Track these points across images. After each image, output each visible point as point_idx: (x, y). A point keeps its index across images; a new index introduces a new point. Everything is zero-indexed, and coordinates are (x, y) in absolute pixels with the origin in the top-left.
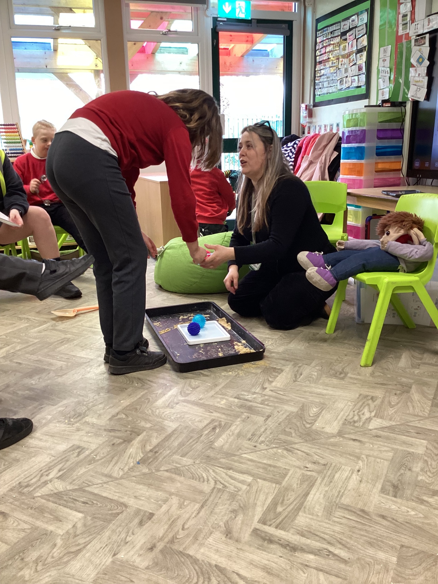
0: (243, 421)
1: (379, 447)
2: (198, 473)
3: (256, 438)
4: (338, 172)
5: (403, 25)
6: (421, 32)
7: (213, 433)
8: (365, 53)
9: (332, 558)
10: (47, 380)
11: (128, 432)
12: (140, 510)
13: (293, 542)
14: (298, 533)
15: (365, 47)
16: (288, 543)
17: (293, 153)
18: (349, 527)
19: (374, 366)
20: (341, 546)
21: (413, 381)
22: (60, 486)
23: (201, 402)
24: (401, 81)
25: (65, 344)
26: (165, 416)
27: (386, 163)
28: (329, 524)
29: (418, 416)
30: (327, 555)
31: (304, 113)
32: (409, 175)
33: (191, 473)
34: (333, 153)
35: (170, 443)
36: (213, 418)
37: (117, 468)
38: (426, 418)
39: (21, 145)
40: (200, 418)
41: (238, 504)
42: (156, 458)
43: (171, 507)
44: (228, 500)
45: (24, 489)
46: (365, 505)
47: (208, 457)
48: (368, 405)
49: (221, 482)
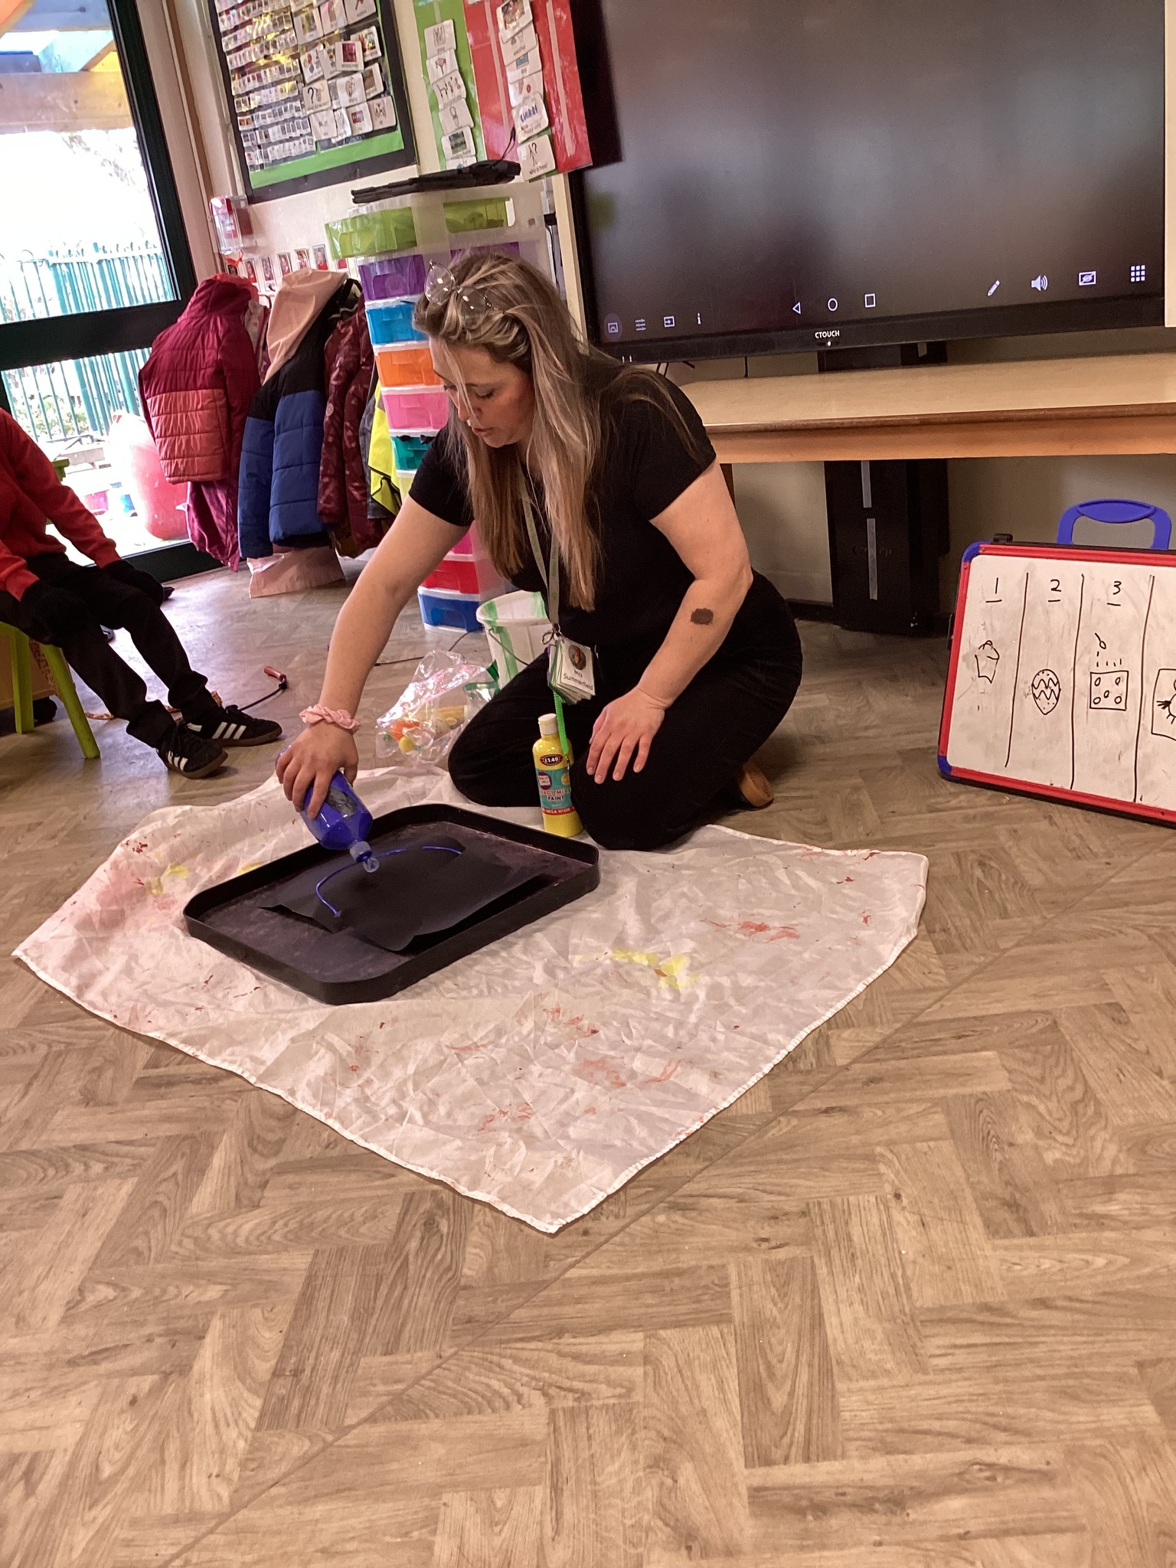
1: (898, 1110)
2: (473, 1385)
7: (436, 1238)
9: (1009, 1482)
13: (880, 1482)
14: (874, 1449)
15: (372, 15)
16: (868, 1492)
18: (984, 1369)
20: (1002, 1436)
28: (930, 1382)
30: (988, 1479)
31: (224, 224)
33: (455, 1396)
35: (321, 1324)
36: (403, 1190)
38: (950, 989)
40: (367, 1205)
41: (653, 1434)
42: (308, 1392)
43: (460, 1534)
44: (619, 1432)
46: (978, 1286)
47: (469, 1321)
49: (560, 1388)
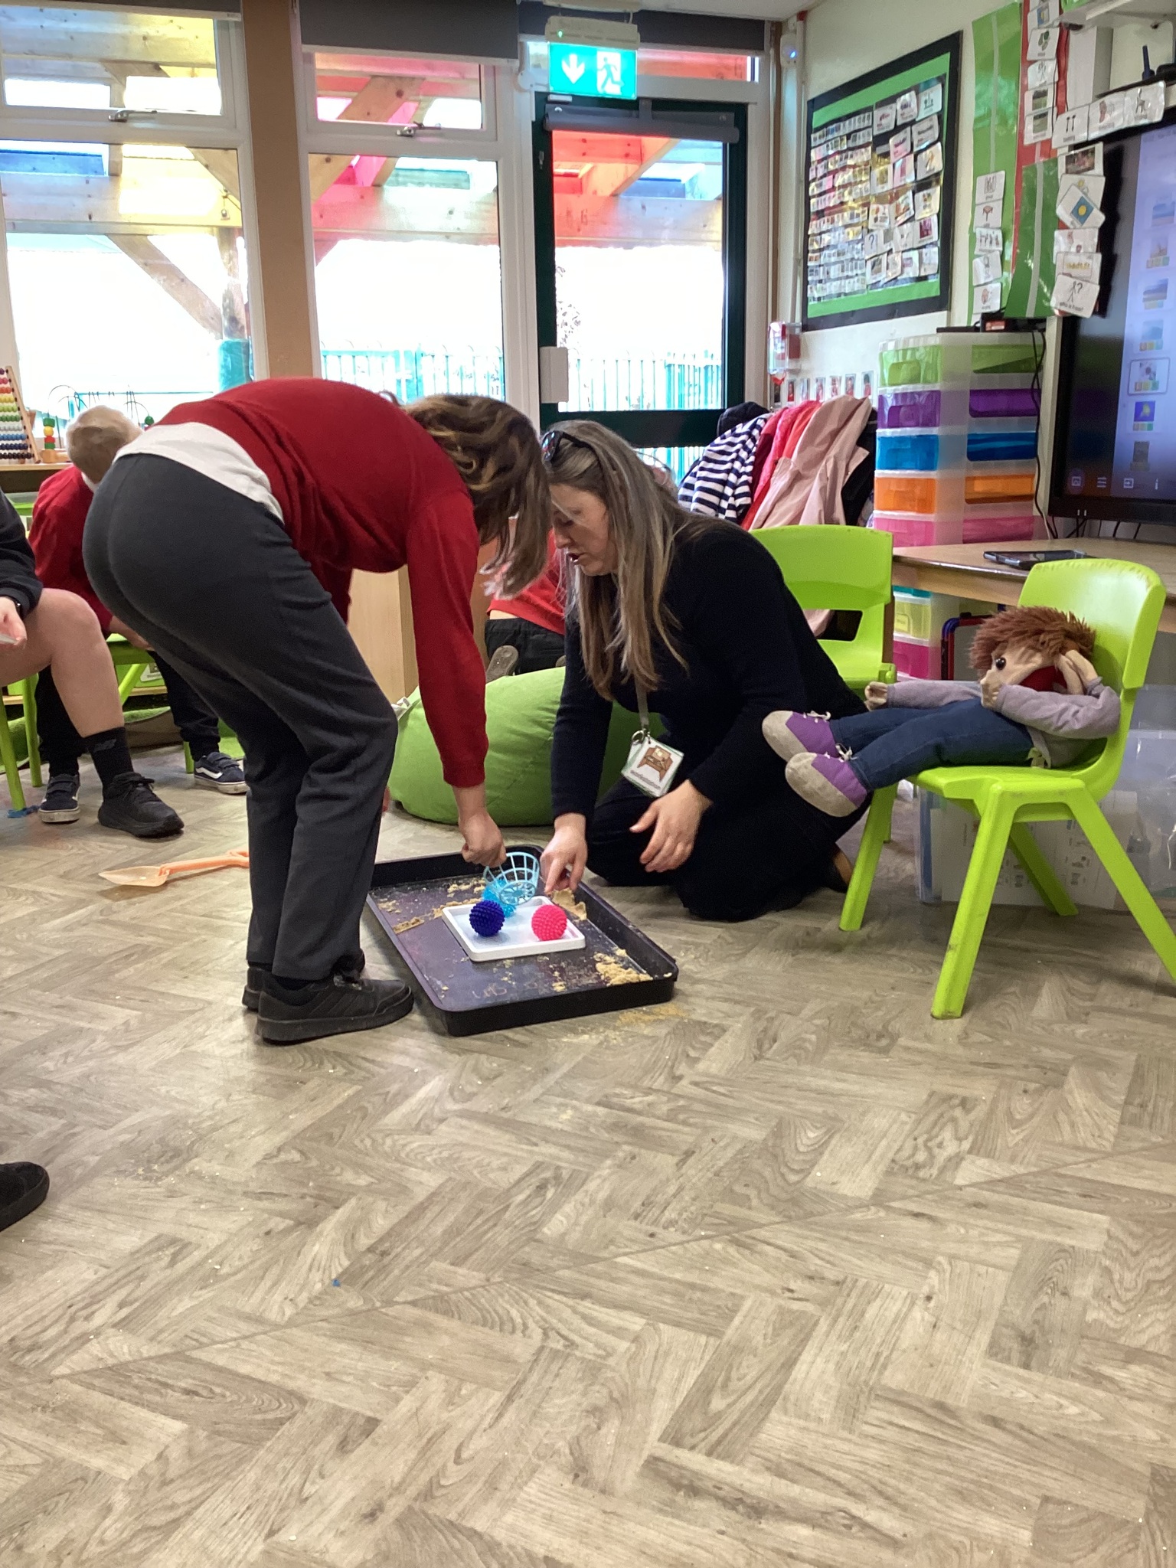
0: (620, 1166)
1: (981, 1234)
2: (498, 1308)
3: (656, 1211)
4: (868, 501)
5: (1035, 118)
6: (1082, 137)
7: (539, 1200)
8: (938, 189)
9: (861, 1534)
10: (90, 1058)
11: (308, 1199)
12: (341, 1410)
13: (755, 1493)
14: (768, 1469)
15: (938, 174)
16: (740, 1495)
17: (749, 452)
18: (905, 1450)
19: (968, 1016)
20: (880, 1502)
21: (1070, 1057)
22: (122, 1347)
23: (505, 1115)
24: (1031, 264)
25: (137, 961)
26: (407, 1155)
27: (995, 478)
28: (850, 1441)
29: (1085, 1149)
30: (845, 1526)
31: (777, 347)
32: (1054, 510)
33: (480, 1310)
34: (854, 452)
35: (422, 1228)
36: (541, 1159)
37: (278, 1297)
38: (1107, 1155)
39: (18, 424)
40: (505, 1159)
41: (605, 1391)
42: (384, 1270)
43: (424, 1400)
44: (581, 1380)
45: (23, 1356)
46: (946, 1389)
47: (525, 1265)
48: (954, 1120)
49: (559, 1333)
